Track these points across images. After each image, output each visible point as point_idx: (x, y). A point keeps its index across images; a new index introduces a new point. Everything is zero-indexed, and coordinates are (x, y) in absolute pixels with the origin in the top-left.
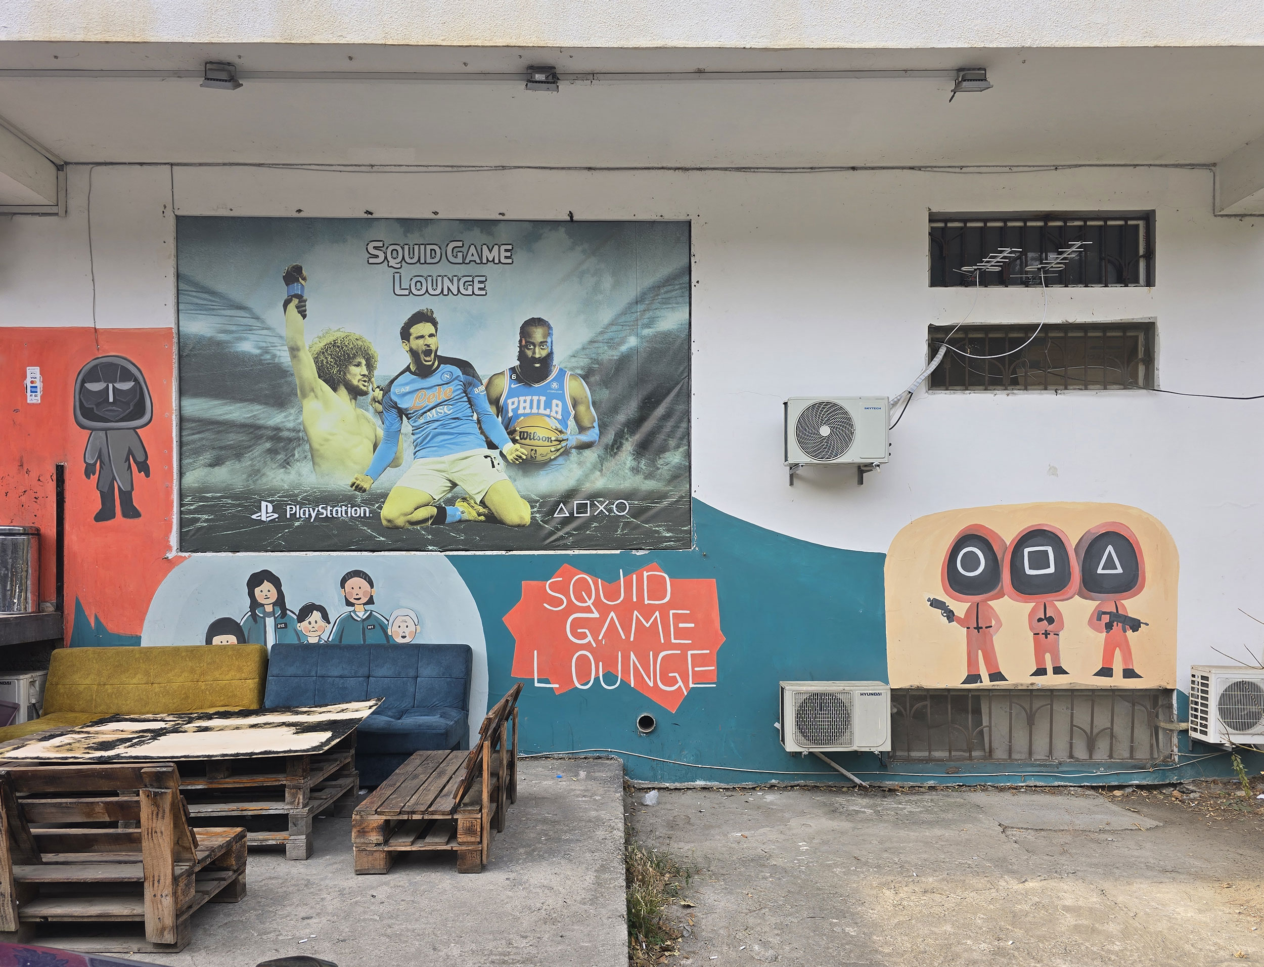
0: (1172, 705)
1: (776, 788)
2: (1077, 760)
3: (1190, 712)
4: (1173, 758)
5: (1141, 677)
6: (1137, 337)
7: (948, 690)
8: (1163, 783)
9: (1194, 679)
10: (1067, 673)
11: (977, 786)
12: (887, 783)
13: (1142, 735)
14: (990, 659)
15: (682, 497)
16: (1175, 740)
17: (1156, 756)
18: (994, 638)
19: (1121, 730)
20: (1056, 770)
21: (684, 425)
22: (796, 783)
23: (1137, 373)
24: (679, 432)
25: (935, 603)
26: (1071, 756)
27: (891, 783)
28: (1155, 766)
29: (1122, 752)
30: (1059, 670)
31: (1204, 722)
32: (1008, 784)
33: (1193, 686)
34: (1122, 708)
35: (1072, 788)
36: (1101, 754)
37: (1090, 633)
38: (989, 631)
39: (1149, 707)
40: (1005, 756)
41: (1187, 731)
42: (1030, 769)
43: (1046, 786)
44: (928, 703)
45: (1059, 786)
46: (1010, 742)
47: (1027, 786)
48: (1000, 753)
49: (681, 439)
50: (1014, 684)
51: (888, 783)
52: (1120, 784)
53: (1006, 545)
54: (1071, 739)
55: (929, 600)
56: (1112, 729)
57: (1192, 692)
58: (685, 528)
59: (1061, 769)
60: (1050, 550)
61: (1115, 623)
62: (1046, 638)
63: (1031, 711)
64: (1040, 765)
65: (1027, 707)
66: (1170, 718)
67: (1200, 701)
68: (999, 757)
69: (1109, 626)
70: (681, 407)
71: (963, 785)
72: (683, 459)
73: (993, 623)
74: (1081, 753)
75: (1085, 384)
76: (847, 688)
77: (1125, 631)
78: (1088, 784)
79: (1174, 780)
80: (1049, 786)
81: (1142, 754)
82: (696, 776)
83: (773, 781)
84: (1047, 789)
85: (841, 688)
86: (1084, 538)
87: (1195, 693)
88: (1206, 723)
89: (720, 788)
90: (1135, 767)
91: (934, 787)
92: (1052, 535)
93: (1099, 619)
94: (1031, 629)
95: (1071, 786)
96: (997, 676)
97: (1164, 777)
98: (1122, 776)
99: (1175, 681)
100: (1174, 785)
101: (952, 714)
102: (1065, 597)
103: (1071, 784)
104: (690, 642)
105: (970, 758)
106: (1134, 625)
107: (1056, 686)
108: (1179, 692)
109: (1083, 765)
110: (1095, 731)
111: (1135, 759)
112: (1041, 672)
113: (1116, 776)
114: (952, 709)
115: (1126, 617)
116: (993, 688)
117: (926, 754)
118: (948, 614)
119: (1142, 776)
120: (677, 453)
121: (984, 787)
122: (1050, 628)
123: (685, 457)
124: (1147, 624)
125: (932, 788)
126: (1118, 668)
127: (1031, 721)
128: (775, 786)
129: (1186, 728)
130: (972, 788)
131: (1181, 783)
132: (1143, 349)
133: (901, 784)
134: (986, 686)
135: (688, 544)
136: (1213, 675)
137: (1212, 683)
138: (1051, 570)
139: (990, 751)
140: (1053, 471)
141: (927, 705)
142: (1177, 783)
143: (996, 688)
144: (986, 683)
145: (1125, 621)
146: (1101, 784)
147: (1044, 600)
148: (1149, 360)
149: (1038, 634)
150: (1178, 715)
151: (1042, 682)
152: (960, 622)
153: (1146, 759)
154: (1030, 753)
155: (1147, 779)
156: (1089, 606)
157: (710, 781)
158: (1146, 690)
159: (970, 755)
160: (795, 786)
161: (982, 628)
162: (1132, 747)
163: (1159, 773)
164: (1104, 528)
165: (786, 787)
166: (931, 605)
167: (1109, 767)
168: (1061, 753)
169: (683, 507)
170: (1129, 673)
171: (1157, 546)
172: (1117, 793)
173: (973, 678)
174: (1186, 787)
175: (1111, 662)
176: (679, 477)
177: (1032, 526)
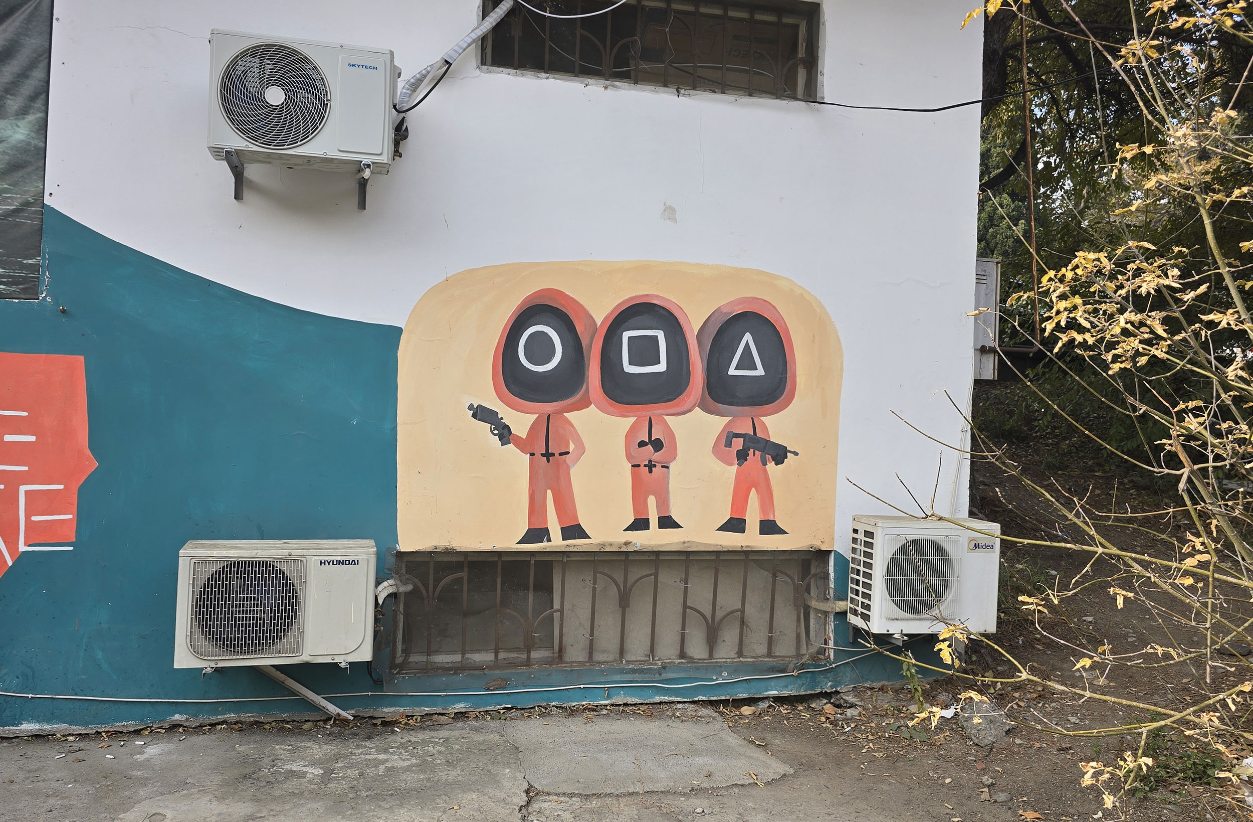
0: (828, 574)
1: (181, 730)
2: (691, 660)
3: (850, 585)
4: (827, 654)
5: (784, 532)
6: (796, 27)
7: (499, 554)
8: (813, 692)
9: (855, 536)
10: (679, 526)
11: (535, 707)
12: (386, 710)
13: (786, 618)
14: (564, 504)
15: (27, 204)
16: (831, 627)
17: (803, 650)
18: (572, 471)
19: (756, 614)
20: (657, 677)
21: (38, 74)
22: (221, 718)
23: (796, 79)
24: (28, 87)
25: (481, 413)
26: (682, 655)
27: (392, 709)
28: (803, 666)
29: (757, 647)
30: (667, 522)
31: (866, 601)
32: (584, 703)
33: (854, 546)
34: (759, 579)
35: (680, 706)
36: (726, 651)
37: (717, 466)
38: (565, 461)
39: (796, 578)
40: (582, 657)
41: (845, 613)
42: (618, 677)
43: (642, 704)
44: (464, 574)
45: (661, 703)
46: (592, 634)
47: (612, 705)
48: (576, 653)
49: (33, 98)
50: (599, 544)
51: (388, 711)
52: (751, 696)
53: (597, 325)
54: (683, 628)
55: (471, 407)
56: (742, 611)
57: (853, 555)
58: (30, 262)
59: (665, 676)
60: (660, 335)
61: (752, 450)
62: (651, 471)
63: (625, 586)
64: (633, 671)
65: (620, 579)
66: (825, 594)
67: (862, 568)
68: (574, 659)
69: (742, 456)
70: (32, 43)
71: (512, 708)
72: (33, 135)
73: (572, 447)
74: (697, 649)
75: (720, 86)
76: (294, 552)
77: (765, 464)
78: (704, 698)
79: (828, 687)
80: (647, 704)
81: (785, 649)
82: (21, 714)
83: (177, 717)
84: (643, 708)
85: (285, 552)
86: (712, 319)
87: (856, 556)
88: (869, 602)
89: (70, 735)
90: (772, 670)
91: (465, 713)
92: (665, 313)
93: (729, 444)
94: (629, 457)
95: (679, 702)
96: (573, 531)
97: (814, 683)
98: (753, 684)
99: (833, 539)
100: (827, 695)
101: (502, 590)
102: (681, 410)
103: (679, 699)
104: (26, 468)
105: (528, 663)
106: (777, 455)
107: (662, 546)
108: (839, 556)
109: (697, 669)
110: (719, 614)
111: (775, 657)
112: (640, 524)
113: (745, 685)
114: (503, 583)
115: (768, 442)
116: (567, 549)
117: (457, 658)
118: (502, 431)
119: (782, 683)
120: (22, 123)
121: (546, 709)
122: (656, 456)
123: (37, 132)
124: (796, 454)
125: (461, 716)
126: (753, 520)
127: (624, 602)
128: (181, 726)
129: (845, 608)
130: (526, 711)
131: (837, 692)
132: (804, 44)
133: (408, 710)
134: (556, 547)
135: (32, 291)
136: (880, 530)
137: (878, 541)
138: (662, 367)
139: (561, 650)
140: (670, 212)
141: (462, 578)
142: (832, 692)
143: (572, 549)
144: (557, 542)
145: (765, 447)
146: (723, 698)
147: (650, 414)
148: (812, 62)
149: (639, 466)
150: (835, 589)
151: (642, 540)
152: (520, 444)
153: (789, 657)
154: (622, 652)
155: (790, 688)
156: (715, 424)
157: (49, 721)
158: (792, 552)
159: (529, 657)
160: (219, 724)
161: (553, 455)
162: (770, 638)
163: (807, 678)
164: (741, 306)
165: (201, 726)
166: (474, 416)
167: (736, 669)
168: (668, 651)
169: (27, 221)
170: (769, 527)
171: (814, 336)
172: (746, 710)
173: (537, 534)
174: (844, 697)
175: (744, 509)
176: (23, 167)
177: (636, 297)
